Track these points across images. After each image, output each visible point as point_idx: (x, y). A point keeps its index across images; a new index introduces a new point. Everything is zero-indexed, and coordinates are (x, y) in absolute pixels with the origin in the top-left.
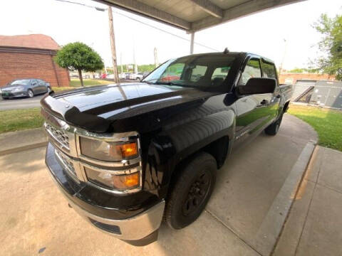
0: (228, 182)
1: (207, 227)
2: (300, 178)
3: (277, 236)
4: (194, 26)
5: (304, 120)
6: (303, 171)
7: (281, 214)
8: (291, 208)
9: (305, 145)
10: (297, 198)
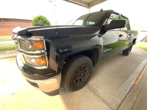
0: (100, 74)
1: (86, 92)
2: (139, 75)
3: (122, 100)
4: (90, 5)
5: (144, 50)
6: (140, 72)
7: (126, 90)
8: (132, 88)
9: (143, 60)
10: (136, 84)
